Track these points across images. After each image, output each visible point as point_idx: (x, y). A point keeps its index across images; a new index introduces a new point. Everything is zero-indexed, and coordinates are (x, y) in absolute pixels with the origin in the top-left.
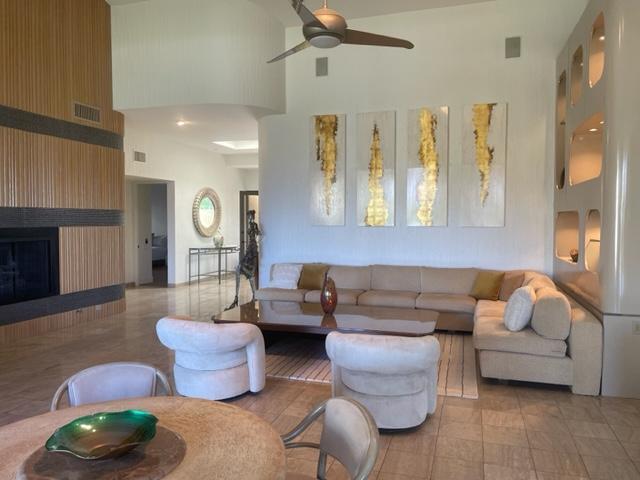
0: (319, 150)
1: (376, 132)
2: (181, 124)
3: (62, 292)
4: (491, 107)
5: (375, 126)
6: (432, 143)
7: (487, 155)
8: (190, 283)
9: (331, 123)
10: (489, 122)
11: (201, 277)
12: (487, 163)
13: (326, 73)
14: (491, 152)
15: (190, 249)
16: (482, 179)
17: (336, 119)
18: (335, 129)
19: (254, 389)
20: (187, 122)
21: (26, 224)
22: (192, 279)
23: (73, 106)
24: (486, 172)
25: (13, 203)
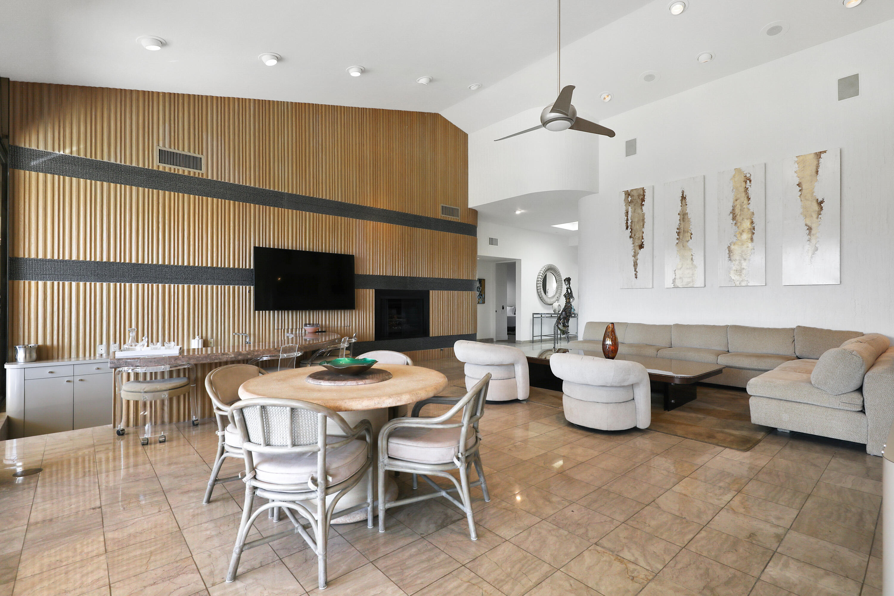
0: (627, 220)
1: (683, 198)
2: (518, 212)
3: (431, 335)
4: (818, 155)
5: (683, 192)
6: (746, 202)
7: (816, 207)
8: (533, 342)
9: (639, 196)
10: (817, 172)
11: (543, 338)
12: (815, 216)
13: (635, 153)
14: (820, 203)
15: (534, 314)
16: (809, 234)
17: (644, 190)
18: (643, 200)
19: (520, 397)
20: (523, 211)
21: (409, 288)
22: (535, 338)
23: (440, 208)
24: (814, 226)
25: (401, 273)
